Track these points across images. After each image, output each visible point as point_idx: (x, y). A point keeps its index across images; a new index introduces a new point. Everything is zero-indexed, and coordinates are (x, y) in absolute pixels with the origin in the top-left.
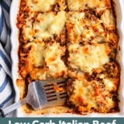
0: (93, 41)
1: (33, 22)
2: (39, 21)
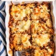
1: (16, 25)
2: (18, 25)
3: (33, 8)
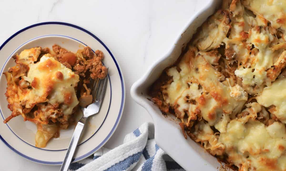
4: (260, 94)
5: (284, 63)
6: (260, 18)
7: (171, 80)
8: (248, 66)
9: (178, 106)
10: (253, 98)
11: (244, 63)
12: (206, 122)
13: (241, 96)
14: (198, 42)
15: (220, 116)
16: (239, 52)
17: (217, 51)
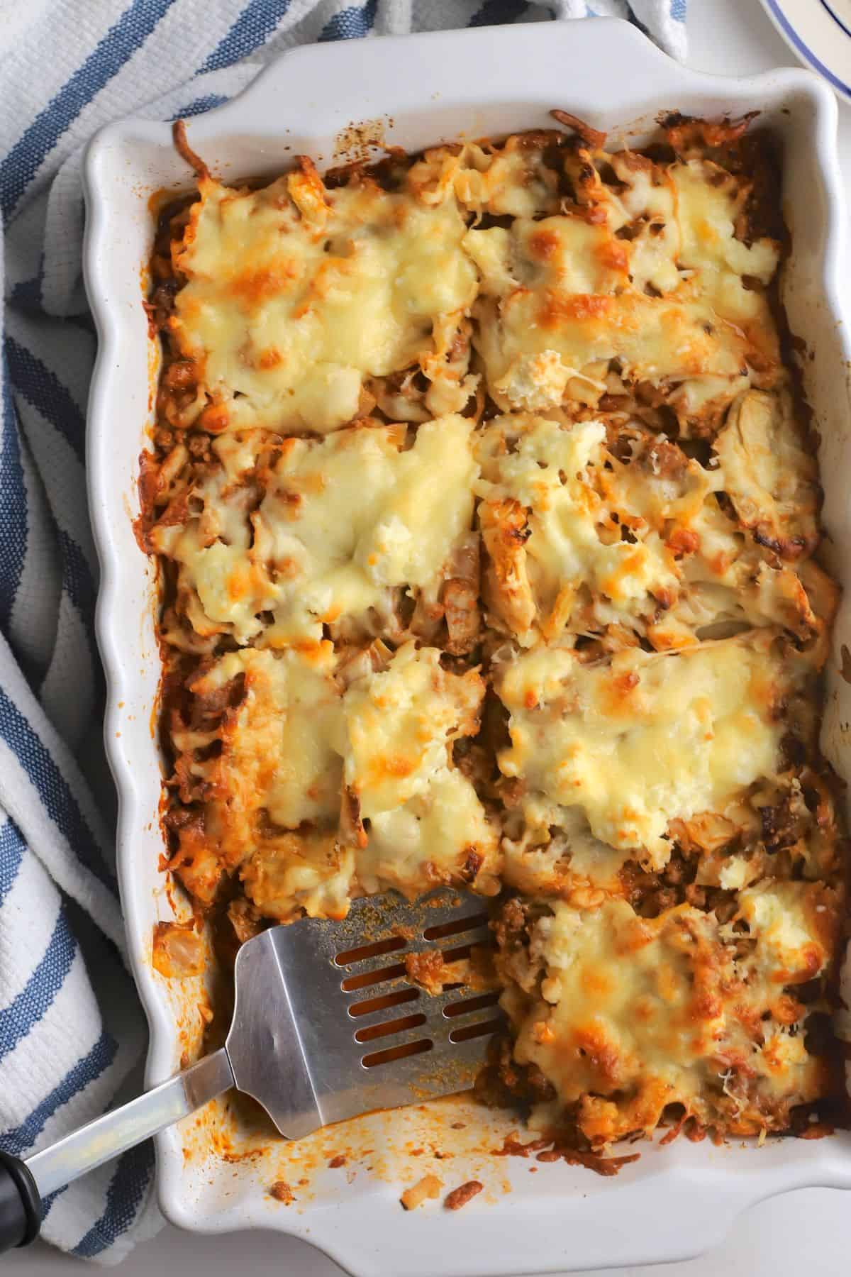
0: (668, 626)
1: (255, 506)
2: (293, 500)
3: (506, 221)
4: (474, 443)
5: (505, 580)
6: (686, 641)
7: (742, 235)
8: (586, 476)
9: (656, 183)
10: (478, 414)
11: (605, 475)
12: (540, 216)
13: (525, 378)
14: (779, 410)
15: (519, 270)
16: (649, 488)
17: (705, 433)
